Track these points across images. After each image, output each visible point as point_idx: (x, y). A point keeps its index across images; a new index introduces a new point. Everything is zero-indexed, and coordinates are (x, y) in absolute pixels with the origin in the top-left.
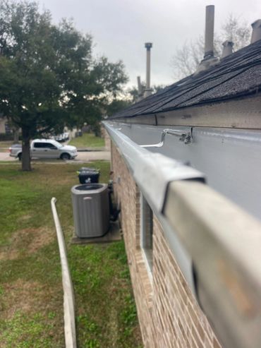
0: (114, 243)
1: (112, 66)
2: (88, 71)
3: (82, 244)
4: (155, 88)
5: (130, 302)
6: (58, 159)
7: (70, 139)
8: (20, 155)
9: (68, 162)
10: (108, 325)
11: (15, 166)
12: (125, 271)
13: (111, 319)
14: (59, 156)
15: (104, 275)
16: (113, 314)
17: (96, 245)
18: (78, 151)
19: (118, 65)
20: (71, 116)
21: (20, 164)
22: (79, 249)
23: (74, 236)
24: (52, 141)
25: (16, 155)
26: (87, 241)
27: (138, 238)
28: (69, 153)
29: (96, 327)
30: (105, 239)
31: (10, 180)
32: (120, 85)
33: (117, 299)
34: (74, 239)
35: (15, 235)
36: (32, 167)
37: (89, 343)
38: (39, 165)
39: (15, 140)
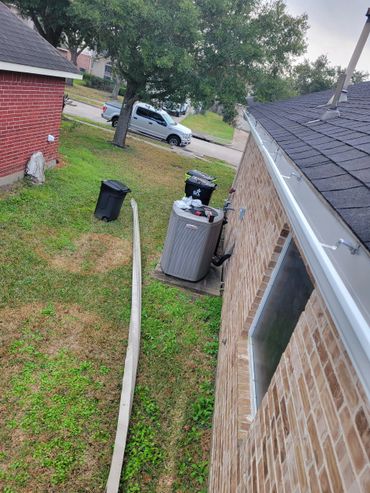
0: (207, 297)
1: (288, 22)
2: (247, 18)
3: (165, 283)
4: (339, 72)
5: (208, 392)
6: (163, 140)
7: (187, 114)
8: (115, 119)
9: (176, 149)
10: (172, 412)
11: (105, 132)
12: (213, 344)
13: (176, 406)
14: (165, 137)
15: (184, 339)
16: (182, 399)
17: (184, 290)
18: (194, 137)
19: (299, 22)
20: (201, 86)
21: (113, 132)
22: (160, 288)
23: (158, 269)
24: (163, 113)
25: (110, 117)
26: (173, 282)
27: (249, 320)
28: (181, 136)
29: (156, 410)
30: (198, 287)
31: (94, 153)
32: (289, 56)
33: (192, 380)
34: (156, 272)
35: (85, 238)
36: (127, 142)
37: (141, 430)
38: (136, 141)
39: (115, 93)
